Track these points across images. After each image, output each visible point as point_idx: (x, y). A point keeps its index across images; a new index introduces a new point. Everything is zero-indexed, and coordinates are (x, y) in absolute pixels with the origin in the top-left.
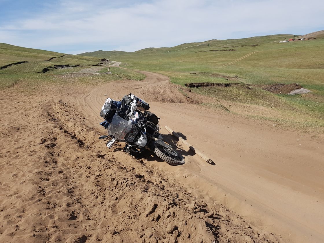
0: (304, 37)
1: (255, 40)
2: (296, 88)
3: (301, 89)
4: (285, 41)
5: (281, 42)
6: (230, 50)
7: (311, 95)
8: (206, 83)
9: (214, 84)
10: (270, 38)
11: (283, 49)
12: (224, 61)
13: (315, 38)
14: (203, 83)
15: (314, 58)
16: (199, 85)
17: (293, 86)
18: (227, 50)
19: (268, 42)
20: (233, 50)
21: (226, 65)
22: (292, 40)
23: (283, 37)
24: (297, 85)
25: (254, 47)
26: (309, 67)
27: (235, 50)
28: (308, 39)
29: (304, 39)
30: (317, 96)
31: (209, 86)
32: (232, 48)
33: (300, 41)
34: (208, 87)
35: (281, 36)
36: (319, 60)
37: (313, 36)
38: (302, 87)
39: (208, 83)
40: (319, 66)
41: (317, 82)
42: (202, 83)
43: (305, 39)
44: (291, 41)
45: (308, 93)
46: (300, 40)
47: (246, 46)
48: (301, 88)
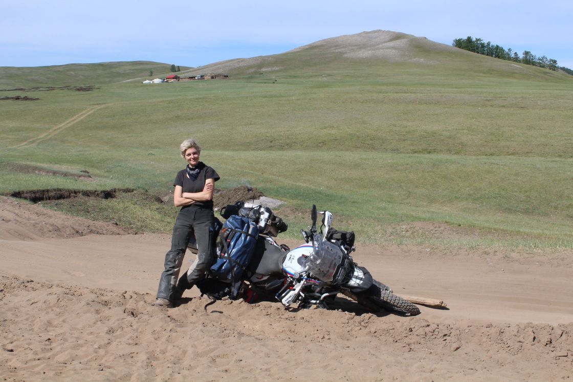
0: (201, 73)
1: (72, 73)
2: (249, 196)
3: (261, 198)
4: (157, 81)
5: (147, 82)
6: (18, 98)
7: (289, 211)
8: (55, 190)
9: (75, 193)
10: (114, 70)
11: (170, 102)
12: (19, 130)
13: (227, 76)
14: (48, 191)
15: (251, 124)
16: (37, 195)
17: (242, 191)
18: (7, 98)
19: (107, 80)
20: (26, 98)
21: (33, 142)
22: (173, 78)
23: (146, 70)
24: (249, 190)
25: (84, 93)
26: (247, 146)
27: (32, 99)
28: (212, 77)
29: (202, 76)
30: (302, 213)
31: (64, 198)
32: (22, 94)
33: (192, 80)
34: (62, 201)
35: (138, 67)
36: (266, 131)
37: (220, 71)
38: (261, 195)
39: (60, 190)
40: (269, 144)
41: (288, 182)
42: (43, 191)
43: (206, 78)
44: (172, 80)
45: (280, 206)
46: (192, 78)
47: (61, 88)
48: (259, 197)
